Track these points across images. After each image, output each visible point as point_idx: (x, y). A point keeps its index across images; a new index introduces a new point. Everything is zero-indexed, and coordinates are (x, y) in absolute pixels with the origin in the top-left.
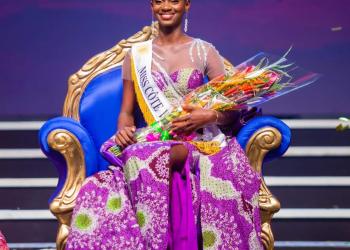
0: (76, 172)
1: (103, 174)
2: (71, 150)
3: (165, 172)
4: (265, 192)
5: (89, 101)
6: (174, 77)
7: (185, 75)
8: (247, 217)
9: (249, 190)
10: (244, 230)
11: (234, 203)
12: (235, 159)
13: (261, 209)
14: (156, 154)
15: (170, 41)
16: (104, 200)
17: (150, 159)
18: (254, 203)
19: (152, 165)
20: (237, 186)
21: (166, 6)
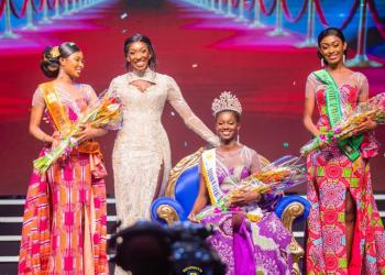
2: (172, 217)
3: (230, 231)
4: (294, 243)
5: (181, 186)
6: (232, 172)
7: (239, 170)
8: (283, 261)
9: (283, 243)
10: (281, 269)
11: (275, 252)
12: (274, 224)
13: (293, 254)
14: (223, 219)
15: (228, 149)
17: (220, 223)
18: (288, 251)
19: (221, 227)
20: (276, 241)
21: (226, 126)
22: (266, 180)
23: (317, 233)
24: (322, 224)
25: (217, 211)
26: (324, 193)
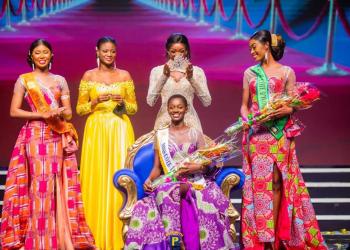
0: (133, 198)
1: (146, 199)
2: (130, 186)
3: (178, 198)
4: (231, 207)
5: (138, 160)
6: (181, 148)
7: (187, 146)
8: (222, 222)
9: (222, 208)
10: (220, 229)
11: (215, 215)
12: (215, 192)
13: (230, 217)
14: (173, 188)
15: (178, 129)
16: (147, 212)
17: (170, 191)
18: (226, 215)
19: (171, 194)
20: (216, 206)
21: (176, 110)
22: (208, 155)
23: (249, 199)
24: (254, 192)
25: (168, 180)
26: (255, 167)
